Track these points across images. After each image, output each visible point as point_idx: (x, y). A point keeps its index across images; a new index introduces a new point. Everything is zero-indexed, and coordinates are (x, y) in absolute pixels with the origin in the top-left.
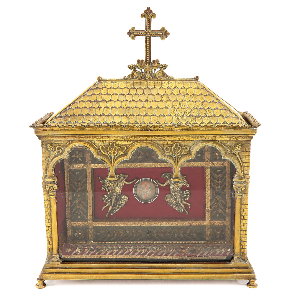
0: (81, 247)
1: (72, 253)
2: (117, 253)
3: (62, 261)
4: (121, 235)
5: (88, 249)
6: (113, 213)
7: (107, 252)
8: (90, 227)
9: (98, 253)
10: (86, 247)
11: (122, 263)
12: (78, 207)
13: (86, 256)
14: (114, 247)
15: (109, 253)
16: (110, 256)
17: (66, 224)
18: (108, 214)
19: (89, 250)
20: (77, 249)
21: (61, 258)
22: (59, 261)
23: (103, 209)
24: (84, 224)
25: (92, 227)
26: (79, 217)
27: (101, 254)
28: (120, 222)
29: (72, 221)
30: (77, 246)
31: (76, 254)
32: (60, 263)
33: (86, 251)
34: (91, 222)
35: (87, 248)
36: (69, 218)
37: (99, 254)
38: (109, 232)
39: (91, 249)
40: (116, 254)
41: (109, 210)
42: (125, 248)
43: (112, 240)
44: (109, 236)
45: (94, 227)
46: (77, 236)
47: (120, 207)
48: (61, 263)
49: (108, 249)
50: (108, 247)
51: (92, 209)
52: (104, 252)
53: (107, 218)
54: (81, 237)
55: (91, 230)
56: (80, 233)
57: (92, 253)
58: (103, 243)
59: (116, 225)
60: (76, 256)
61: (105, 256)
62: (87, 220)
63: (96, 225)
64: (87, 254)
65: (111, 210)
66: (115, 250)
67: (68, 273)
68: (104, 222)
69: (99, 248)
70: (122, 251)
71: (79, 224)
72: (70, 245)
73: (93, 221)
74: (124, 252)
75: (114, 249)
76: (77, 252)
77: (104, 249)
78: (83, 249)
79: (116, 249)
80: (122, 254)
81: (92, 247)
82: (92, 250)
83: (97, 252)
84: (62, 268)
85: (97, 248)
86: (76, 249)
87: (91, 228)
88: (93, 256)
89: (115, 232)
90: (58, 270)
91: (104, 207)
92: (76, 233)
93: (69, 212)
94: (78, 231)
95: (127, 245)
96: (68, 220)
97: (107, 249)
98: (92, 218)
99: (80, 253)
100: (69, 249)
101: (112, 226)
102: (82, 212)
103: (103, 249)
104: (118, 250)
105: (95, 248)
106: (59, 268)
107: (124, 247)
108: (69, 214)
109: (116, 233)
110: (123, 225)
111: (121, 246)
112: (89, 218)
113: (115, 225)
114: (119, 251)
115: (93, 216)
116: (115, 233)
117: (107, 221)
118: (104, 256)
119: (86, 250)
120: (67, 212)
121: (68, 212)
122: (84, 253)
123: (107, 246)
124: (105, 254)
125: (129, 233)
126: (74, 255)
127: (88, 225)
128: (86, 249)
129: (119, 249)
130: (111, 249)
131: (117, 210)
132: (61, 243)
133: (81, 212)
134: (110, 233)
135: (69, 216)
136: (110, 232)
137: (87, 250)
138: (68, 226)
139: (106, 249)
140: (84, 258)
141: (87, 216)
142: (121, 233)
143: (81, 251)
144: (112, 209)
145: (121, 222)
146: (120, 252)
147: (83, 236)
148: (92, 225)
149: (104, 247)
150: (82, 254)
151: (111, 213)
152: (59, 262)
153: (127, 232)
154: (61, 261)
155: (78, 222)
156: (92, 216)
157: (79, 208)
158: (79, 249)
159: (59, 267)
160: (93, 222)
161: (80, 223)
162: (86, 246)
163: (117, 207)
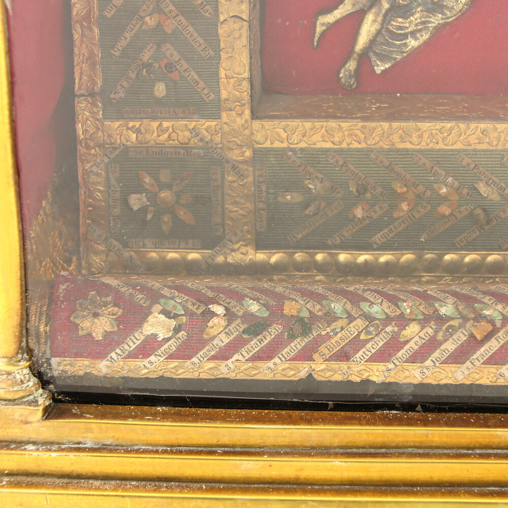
0: (177, 303)
1: (118, 344)
2: (431, 345)
3: (55, 400)
4: (445, 210)
5: (230, 316)
6: (383, 58)
7: (356, 344)
8: (235, 155)
9: (298, 345)
10: (214, 301)
11: (465, 415)
12: (151, 21)
13: (211, 364)
14: (406, 308)
15: (372, 348)
16: (381, 366)
17: (75, 130)
18: (352, 65)
19: (238, 327)
20: (151, 319)
21: (44, 381)
22: (35, 403)
23: (319, 29)
24: (195, 132)
25: (248, 154)
26: (160, 89)
27: (315, 356)
28: (439, 125)
29: (116, 110)
30: (155, 297)
31: (148, 348)
32: (40, 414)
33: (213, 332)
34: (240, 121)
35: (219, 310)
36: (92, 94)
37: (306, 355)
38: (362, 190)
39: (248, 317)
40: (418, 357)
41: (362, 40)
42: (479, 318)
43: (378, 238)
44: (359, 213)
45: (261, 155)
46: (144, 210)
47: (436, 20)
48: (49, 413)
49: (369, 318)
50: (365, 306)
51: (245, 33)
52: (337, 342)
53: (348, 92)
54: (175, 218)
55: (241, 176)
56: (165, 195)
57: (255, 345)
58: (319, 257)
59: (409, 146)
60: (146, 362)
61: (344, 365)
62: (212, 109)
63: (277, 145)
64: (223, 355)
65: (372, 42)
66: (412, 329)
67: (96, 477)
68: (333, 124)
69: (305, 314)
70: (461, 337)
71: (161, 130)
72: (105, 289)
73: (255, 115)
74: (473, 343)
75: (403, 321)
76: (154, 336)
77: (339, 323)
78: (189, 314)
79: (424, 322)
80: (459, 357)
81: (254, 307)
82: (256, 327)
83: (292, 337)
84: (52, 443)
85: (290, 308)
86: (144, 319)
87: (245, 162)
88: (260, 364)
89: (399, 188)
90: (31, 459)
91: (330, 18)
92: (139, 189)
93: (92, 55)
94: (156, 179)
95: (492, 294)
96: (82, 107)
97: (360, 323)
98: (246, 97)
99: (172, 346)
100: (96, 315)
101: (382, 151)
102: (176, 56)
103: (330, 318)
104: (436, 332)
105: (276, 313)
106: (34, 443)
107: (474, 310)
108: (93, 66)
109: (410, 196)
110: (458, 146)
111: (451, 300)
112: (224, 94)
113: (401, 146)
114: (440, 336)
115: (251, 80)
116: (402, 197)
117: (348, 115)
118: (334, 365)
119: (217, 324)
120: (80, 51)
121: (85, 51)
122: (203, 343)
123: (355, 299)
124: (343, 356)
125: (495, 197)
126: (133, 355)
127: (218, 139)
128: (215, 320)
129: (441, 320)
130: (388, 320)
131: (413, 43)
132: (41, 272)
133: (171, 52)
134: (368, 195)
135: (94, 83)
136: (366, 190)
137: (223, 323)
138: (88, 147)
139: (351, 319)
140: (203, 376)
141: (213, 79)
142: (445, 199)
143: (177, 330)
144: (379, 32)
145: (449, 125)
146: (450, 346)
147: (183, 214)
148: (250, 143)
149: (337, 307)
150: (184, 353)
151: (373, 58)
152: (30, 403)
153: (483, 189)
154: (43, 400)
155: (154, 119)
156: (246, 85)
157: (159, 25)
158: (167, 313)
159: (34, 436)
160: (256, 124)
161: (166, 124)
162: (210, 294)
163: (416, 17)
